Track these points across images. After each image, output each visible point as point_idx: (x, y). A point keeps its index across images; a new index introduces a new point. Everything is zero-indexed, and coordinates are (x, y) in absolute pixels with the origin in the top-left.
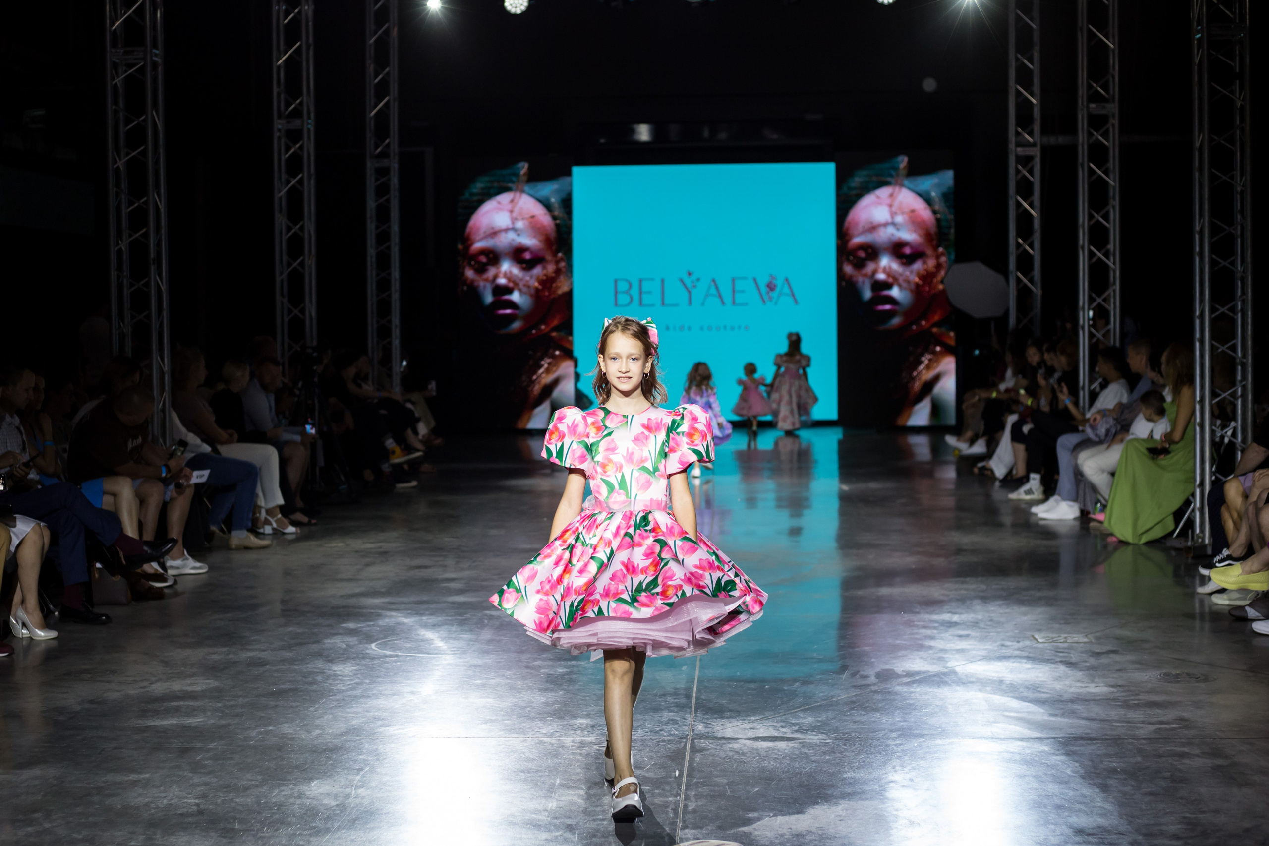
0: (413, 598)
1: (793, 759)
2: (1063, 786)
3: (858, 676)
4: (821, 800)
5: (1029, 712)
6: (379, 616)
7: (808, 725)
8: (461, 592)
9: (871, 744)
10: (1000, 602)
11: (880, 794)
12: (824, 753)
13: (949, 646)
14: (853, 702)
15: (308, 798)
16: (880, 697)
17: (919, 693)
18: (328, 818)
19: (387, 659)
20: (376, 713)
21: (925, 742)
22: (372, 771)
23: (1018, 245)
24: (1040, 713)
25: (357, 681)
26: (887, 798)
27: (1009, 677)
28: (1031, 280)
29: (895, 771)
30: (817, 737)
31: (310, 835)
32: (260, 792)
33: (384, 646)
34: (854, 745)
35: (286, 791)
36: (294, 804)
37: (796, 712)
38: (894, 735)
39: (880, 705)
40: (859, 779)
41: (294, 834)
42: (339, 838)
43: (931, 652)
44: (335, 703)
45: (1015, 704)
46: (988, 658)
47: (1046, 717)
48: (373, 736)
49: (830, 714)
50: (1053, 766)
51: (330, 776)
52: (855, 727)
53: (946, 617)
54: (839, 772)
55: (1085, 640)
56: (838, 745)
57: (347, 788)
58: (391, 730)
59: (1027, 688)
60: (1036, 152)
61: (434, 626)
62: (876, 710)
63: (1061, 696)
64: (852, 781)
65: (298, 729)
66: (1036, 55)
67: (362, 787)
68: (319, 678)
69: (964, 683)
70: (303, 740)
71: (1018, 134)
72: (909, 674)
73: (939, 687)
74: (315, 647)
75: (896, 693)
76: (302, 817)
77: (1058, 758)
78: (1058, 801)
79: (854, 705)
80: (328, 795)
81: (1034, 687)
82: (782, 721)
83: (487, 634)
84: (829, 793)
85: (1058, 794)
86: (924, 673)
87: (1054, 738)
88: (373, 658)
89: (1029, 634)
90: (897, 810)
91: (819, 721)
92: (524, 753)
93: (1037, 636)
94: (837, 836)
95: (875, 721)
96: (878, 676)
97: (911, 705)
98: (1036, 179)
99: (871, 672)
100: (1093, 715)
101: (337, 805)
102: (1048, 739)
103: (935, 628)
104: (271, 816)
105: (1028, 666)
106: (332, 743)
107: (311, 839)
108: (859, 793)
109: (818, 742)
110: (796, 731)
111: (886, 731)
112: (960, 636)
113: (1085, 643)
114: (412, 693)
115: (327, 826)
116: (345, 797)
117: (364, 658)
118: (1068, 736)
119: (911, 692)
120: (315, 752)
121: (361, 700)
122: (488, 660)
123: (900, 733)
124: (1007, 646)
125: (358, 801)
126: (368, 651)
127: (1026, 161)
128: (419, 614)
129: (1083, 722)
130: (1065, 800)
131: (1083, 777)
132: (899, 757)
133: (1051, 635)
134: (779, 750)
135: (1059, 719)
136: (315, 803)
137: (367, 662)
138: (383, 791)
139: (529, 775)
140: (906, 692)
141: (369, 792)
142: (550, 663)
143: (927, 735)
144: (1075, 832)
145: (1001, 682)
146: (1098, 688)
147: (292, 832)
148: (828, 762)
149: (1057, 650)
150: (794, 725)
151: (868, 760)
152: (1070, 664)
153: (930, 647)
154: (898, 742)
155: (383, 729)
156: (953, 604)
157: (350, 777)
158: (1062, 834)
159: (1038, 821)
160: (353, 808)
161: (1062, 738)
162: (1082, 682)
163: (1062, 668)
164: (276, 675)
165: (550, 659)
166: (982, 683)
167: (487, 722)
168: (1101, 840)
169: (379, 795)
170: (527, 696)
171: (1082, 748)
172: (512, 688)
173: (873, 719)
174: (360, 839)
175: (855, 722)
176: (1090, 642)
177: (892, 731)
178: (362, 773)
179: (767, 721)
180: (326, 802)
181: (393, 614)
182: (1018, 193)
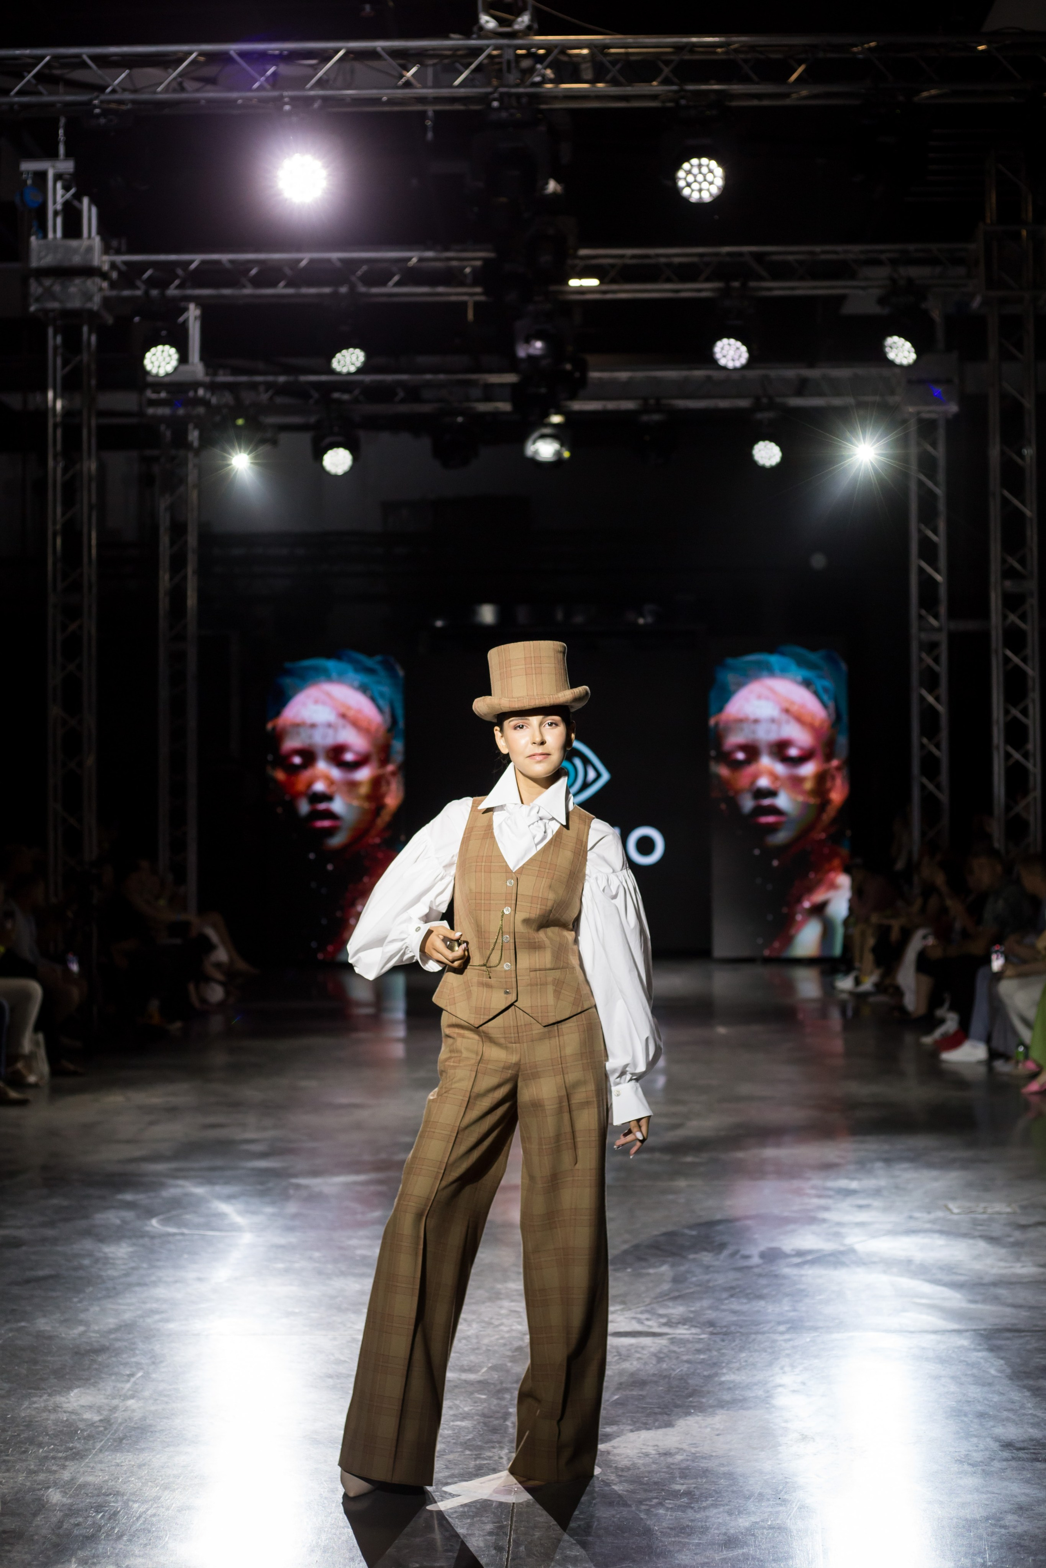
0: (205, 1164)
1: (660, 1360)
2: (986, 1389)
3: (738, 1257)
4: (694, 1410)
5: (944, 1299)
6: (162, 1185)
7: (678, 1317)
8: (264, 1155)
9: (754, 1340)
10: (905, 1165)
11: (766, 1400)
12: (699, 1351)
13: (847, 1218)
14: (732, 1288)
15: (65, 1412)
16: (763, 1281)
17: (812, 1275)
18: (90, 1437)
19: (170, 1238)
20: (155, 1306)
21: (819, 1336)
22: (147, 1376)
23: (922, 746)
24: (956, 1299)
25: (133, 1265)
26: (774, 1406)
27: (919, 1256)
28: (938, 786)
29: (784, 1373)
30: (689, 1332)
31: (66, 1458)
32: (6, 1404)
33: (166, 1221)
34: (734, 1341)
35: (40, 1402)
36: (48, 1419)
37: (663, 1301)
38: (782, 1328)
39: (765, 1291)
40: (740, 1383)
41: (46, 1458)
42: (101, 1462)
43: (825, 1225)
44: (104, 1293)
45: (927, 1288)
46: (893, 1232)
47: (964, 1305)
48: (149, 1335)
49: (705, 1303)
50: (973, 1365)
51: (94, 1385)
52: (735, 1318)
53: (843, 1183)
54: (716, 1374)
55: (1008, 1210)
56: (715, 1341)
57: (114, 1398)
58: (171, 1326)
59: (941, 1268)
60: (942, 638)
61: (229, 1198)
62: (760, 1297)
63: (981, 1278)
64: (731, 1385)
65: (57, 1325)
66: (942, 526)
67: (132, 1397)
68: (86, 1262)
69: (864, 1264)
70: (63, 1339)
71: (921, 617)
72: (800, 1253)
73: (835, 1268)
74: (83, 1224)
75: (785, 1277)
76: (56, 1436)
77: (980, 1354)
78: (980, 1408)
79: (733, 1291)
80: (90, 1407)
81: (949, 1268)
82: (647, 1311)
83: (292, 1208)
84: (704, 1400)
85: (981, 1400)
86: (817, 1251)
87: (975, 1330)
88: (152, 1237)
89: (941, 1203)
90: (786, 1421)
91: (692, 1312)
92: (333, 1354)
93: (951, 1205)
94: (714, 1454)
95: (758, 1312)
96: (763, 1255)
97: (803, 1290)
98: (942, 669)
99: (754, 1251)
100: (1020, 1301)
101: (101, 1421)
102: (967, 1331)
103: (830, 1197)
104: (19, 1435)
105: (939, 1241)
106: (98, 1342)
107: (67, 1463)
108: (740, 1401)
109: (690, 1337)
110: (665, 1324)
111: (772, 1324)
112: (860, 1207)
113: (1008, 1213)
114: (200, 1279)
115: (87, 1447)
116: (110, 1410)
117: (142, 1237)
118: (990, 1327)
119: (802, 1276)
120: (76, 1353)
121: (137, 1289)
122: (292, 1238)
123: (788, 1326)
124: (916, 1219)
125: (127, 1414)
126: (148, 1228)
127: (932, 647)
128: (210, 1182)
129: (1008, 1310)
130: (990, 1406)
131: (1010, 1378)
132: (788, 1355)
133: (968, 1204)
134: (643, 1348)
135: (980, 1306)
136: (74, 1417)
137: (146, 1240)
138: (158, 1402)
139: (339, 1381)
140: (795, 1275)
141: (141, 1404)
142: (367, 1242)
143: (821, 1328)
144: (1002, 1446)
145: (909, 1262)
146: (1025, 1269)
147: (44, 1455)
148: (702, 1362)
149: (975, 1223)
150: (661, 1316)
151: (751, 1359)
152: (992, 1240)
153: (824, 1221)
154: (787, 1336)
155: (161, 1324)
156: (852, 1167)
157: (119, 1385)
158: (986, 1449)
159: (958, 1433)
160: (121, 1424)
161: (985, 1330)
162: (1006, 1261)
163: (982, 1245)
164: (33, 1257)
165: (368, 1238)
166: (888, 1264)
167: (289, 1314)
168: (1034, 1456)
169: (153, 1408)
170: (339, 1283)
171: (1008, 1342)
172: (320, 1273)
173: (756, 1309)
174: (127, 1463)
175: (734, 1312)
176: (1014, 1213)
177: (779, 1323)
178: (133, 1380)
179: (629, 1312)
180: (87, 1416)
181: (180, 1182)
182: (922, 684)
